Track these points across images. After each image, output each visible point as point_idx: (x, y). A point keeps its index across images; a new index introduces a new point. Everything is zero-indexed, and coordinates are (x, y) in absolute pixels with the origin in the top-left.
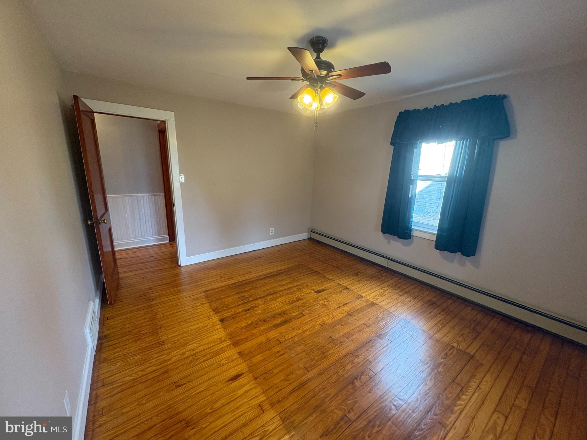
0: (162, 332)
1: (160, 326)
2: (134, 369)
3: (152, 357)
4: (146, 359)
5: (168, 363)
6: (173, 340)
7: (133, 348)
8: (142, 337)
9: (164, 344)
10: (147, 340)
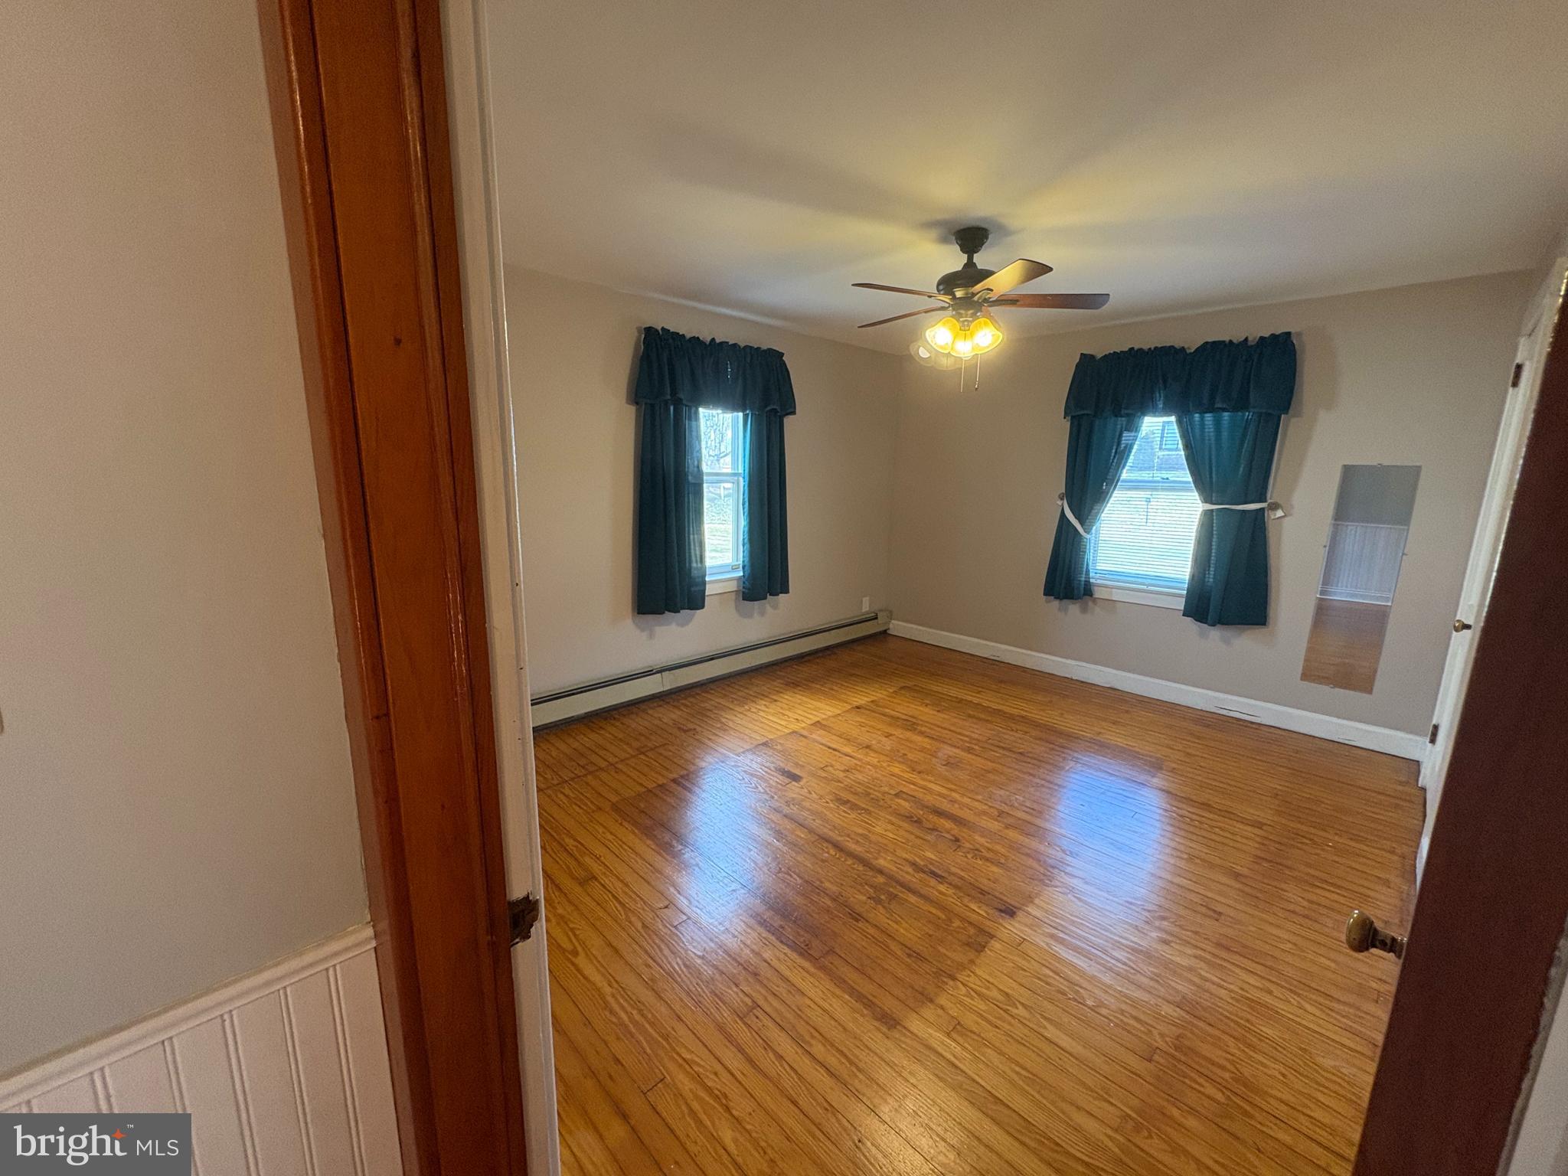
0: (1162, 1035)
1: (1150, 1060)
2: (1289, 1012)
3: (1232, 998)
4: (1252, 1008)
5: (1208, 957)
6: (1156, 986)
7: (1269, 1072)
8: (1227, 1075)
9: (1184, 997)
10: (1217, 1055)
